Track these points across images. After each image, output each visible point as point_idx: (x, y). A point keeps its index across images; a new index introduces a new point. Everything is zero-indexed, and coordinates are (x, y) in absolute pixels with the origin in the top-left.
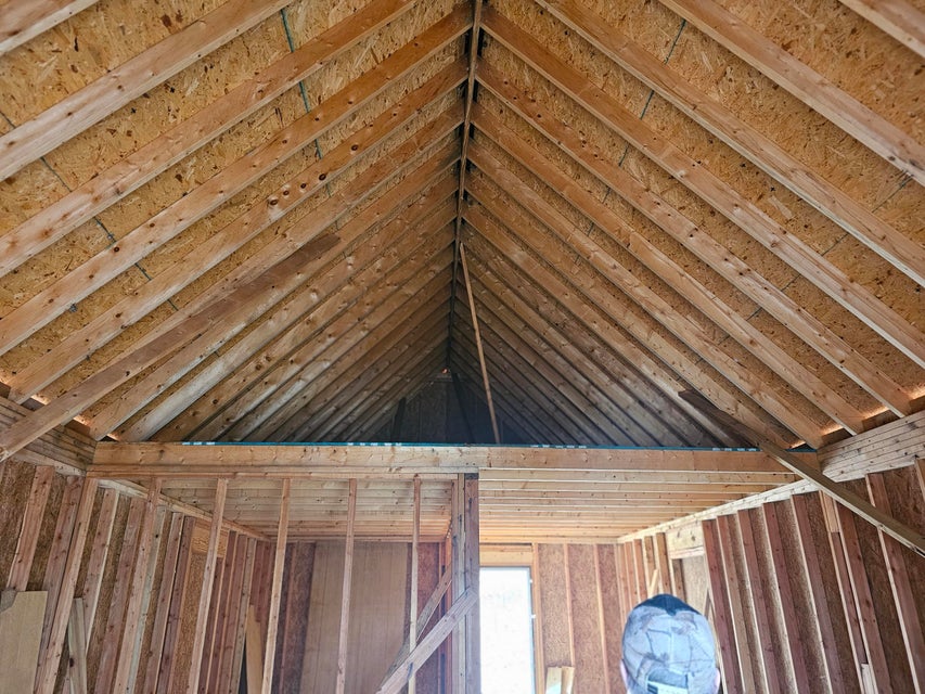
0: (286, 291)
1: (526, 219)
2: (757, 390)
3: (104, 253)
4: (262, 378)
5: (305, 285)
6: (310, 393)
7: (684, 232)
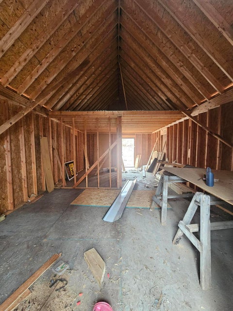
0: (79, 76)
1: (134, 54)
2: (181, 97)
3: (39, 66)
4: (78, 98)
5: (83, 75)
6: (89, 102)
7: (170, 55)
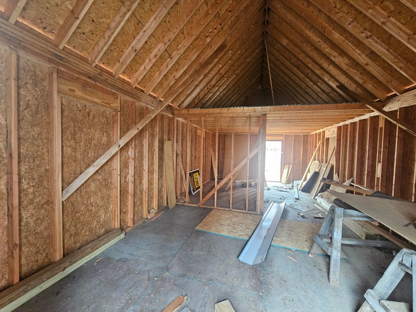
0: (213, 65)
1: (289, 27)
2: (365, 82)
3: (168, 60)
5: (218, 62)
7: (347, 23)
